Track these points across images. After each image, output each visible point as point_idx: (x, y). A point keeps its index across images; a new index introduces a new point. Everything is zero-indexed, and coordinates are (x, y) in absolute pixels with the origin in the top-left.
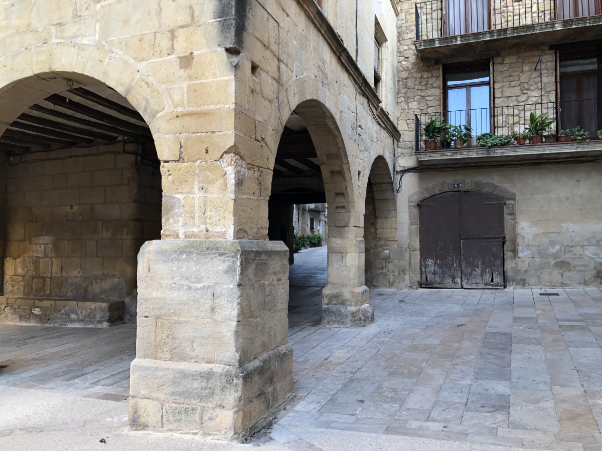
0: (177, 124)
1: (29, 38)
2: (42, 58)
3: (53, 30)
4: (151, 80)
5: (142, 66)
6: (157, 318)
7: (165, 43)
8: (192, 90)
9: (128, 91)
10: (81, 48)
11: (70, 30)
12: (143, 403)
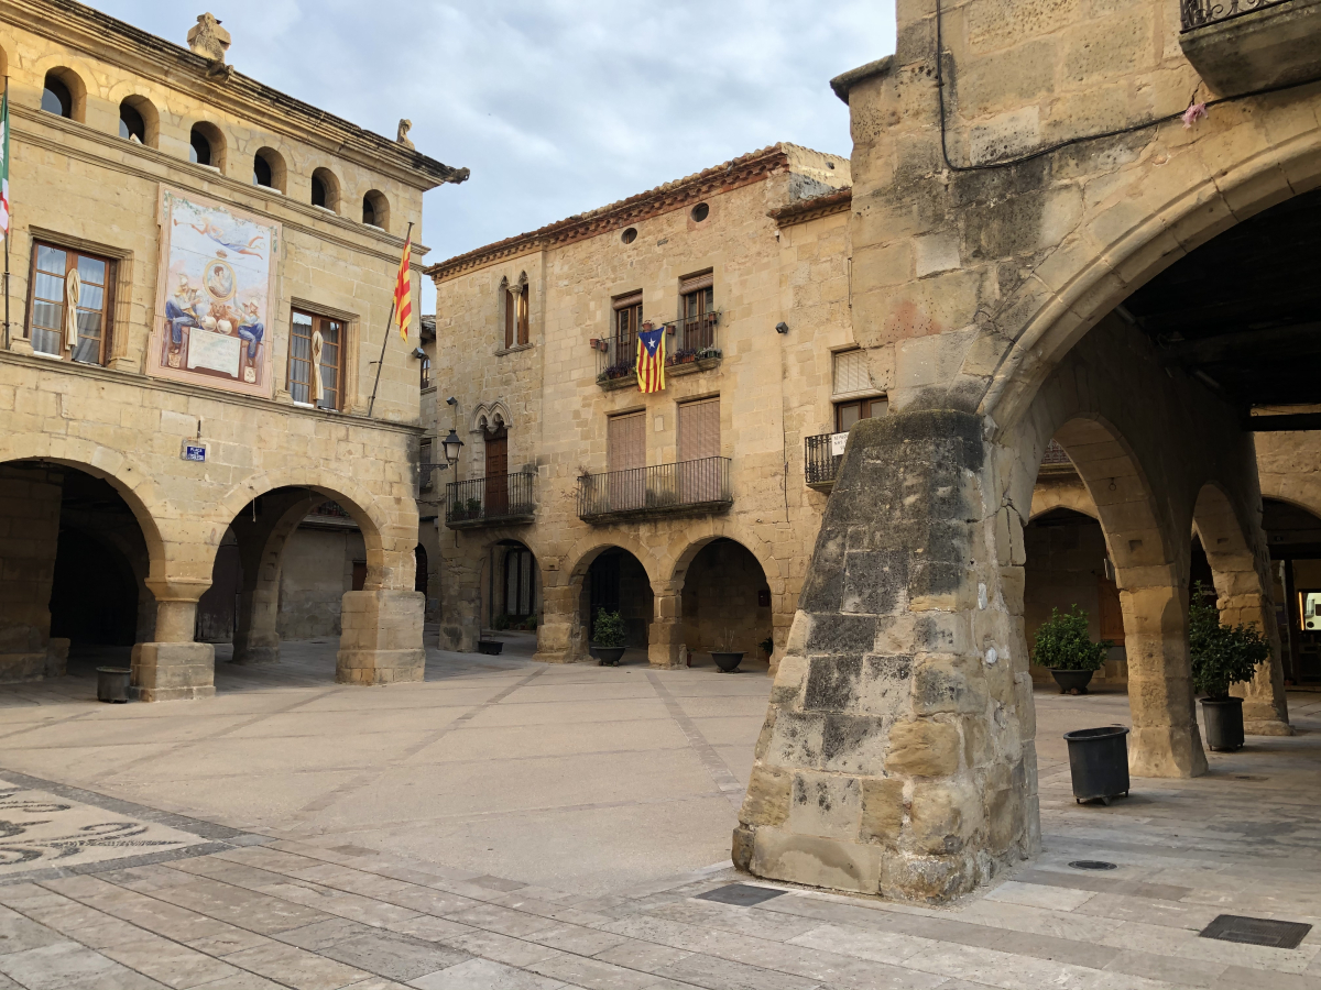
0: (393, 532)
1: (304, 461)
2: (313, 476)
3: (322, 461)
4: (381, 506)
5: (376, 497)
6: (388, 629)
7: (387, 488)
8: (401, 516)
9: (367, 509)
10: (340, 477)
11: (333, 465)
12: (384, 671)
